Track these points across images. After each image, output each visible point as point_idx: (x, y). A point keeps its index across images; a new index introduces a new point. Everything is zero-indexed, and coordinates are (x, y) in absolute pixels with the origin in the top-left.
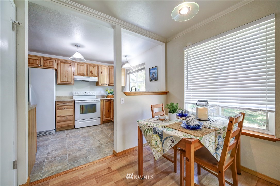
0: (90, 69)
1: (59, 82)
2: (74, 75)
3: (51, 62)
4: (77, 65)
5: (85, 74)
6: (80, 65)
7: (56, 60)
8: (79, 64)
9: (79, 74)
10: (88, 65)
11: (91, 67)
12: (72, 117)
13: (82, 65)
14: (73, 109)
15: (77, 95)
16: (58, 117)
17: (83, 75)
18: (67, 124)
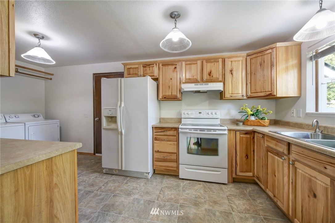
0: (208, 67)
1: (160, 97)
2: (180, 82)
3: (151, 68)
4: (186, 64)
5: (199, 79)
6: (190, 64)
7: (157, 64)
8: (188, 63)
9: (188, 81)
10: (204, 62)
11: (209, 64)
12: (174, 157)
13: (194, 64)
14: (176, 143)
15: (187, 116)
16: (156, 152)
17: (195, 81)
18: (168, 167)
